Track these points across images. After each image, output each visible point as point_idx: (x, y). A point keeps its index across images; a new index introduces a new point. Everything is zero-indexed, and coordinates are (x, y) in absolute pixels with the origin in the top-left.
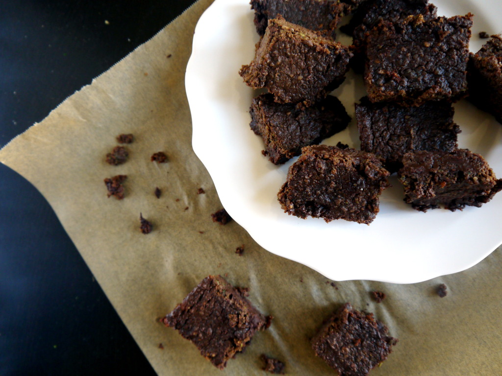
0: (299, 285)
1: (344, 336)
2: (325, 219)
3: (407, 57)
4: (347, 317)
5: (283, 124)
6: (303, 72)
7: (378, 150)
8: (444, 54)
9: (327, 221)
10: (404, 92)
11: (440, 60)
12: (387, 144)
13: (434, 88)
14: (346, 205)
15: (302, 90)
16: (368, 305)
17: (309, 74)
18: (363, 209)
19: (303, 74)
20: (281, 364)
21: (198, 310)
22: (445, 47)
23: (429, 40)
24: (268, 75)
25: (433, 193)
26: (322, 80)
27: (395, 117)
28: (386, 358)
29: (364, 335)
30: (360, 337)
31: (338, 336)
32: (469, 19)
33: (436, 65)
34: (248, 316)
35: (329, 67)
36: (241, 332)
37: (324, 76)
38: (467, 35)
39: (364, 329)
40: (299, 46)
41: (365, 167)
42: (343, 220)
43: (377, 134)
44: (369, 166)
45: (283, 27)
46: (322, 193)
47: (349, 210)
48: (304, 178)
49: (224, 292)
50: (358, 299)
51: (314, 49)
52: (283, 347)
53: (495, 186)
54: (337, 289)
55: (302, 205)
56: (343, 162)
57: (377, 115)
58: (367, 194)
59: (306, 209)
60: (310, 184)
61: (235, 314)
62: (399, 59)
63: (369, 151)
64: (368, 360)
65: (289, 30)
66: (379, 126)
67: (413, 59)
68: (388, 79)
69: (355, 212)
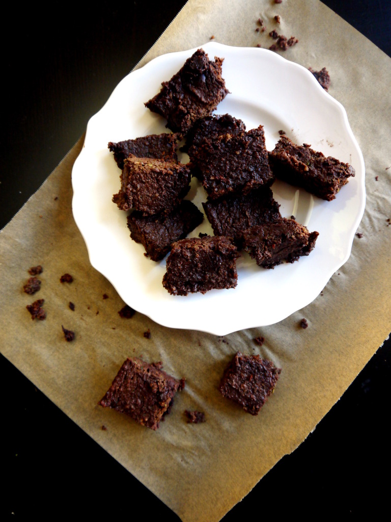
0: (199, 349)
1: (240, 376)
2: (201, 292)
3: (227, 164)
4: (238, 361)
5: (154, 230)
6: (158, 190)
7: (227, 232)
8: (251, 156)
9: (203, 293)
10: (231, 188)
11: (249, 161)
12: (232, 226)
13: (250, 181)
14: (213, 278)
15: (161, 203)
16: (254, 349)
17: (163, 191)
18: (226, 278)
19: (158, 192)
20: (201, 414)
21: (126, 387)
22: (250, 152)
23: (238, 149)
24: (133, 199)
25: (269, 254)
26: (173, 193)
27: (233, 206)
28: (275, 384)
29: (255, 372)
30: (252, 374)
31: (235, 377)
32: (260, 130)
33: (248, 165)
34: (165, 382)
35: (175, 183)
36: (163, 395)
37: (174, 190)
38: (262, 141)
39: (253, 367)
40: (149, 174)
41: (218, 247)
42: (215, 289)
43: (223, 221)
44: (221, 246)
45: (136, 163)
46: (194, 274)
47: (216, 281)
48: (178, 266)
49: (142, 368)
50: (246, 347)
51: (160, 173)
52: (199, 400)
53: (309, 238)
54: (228, 343)
55: (182, 286)
56: (201, 248)
57: (219, 207)
58: (225, 266)
59: (185, 288)
60: (183, 269)
61: (154, 382)
62: (222, 167)
63: (220, 235)
64: (262, 389)
65: (140, 164)
66: (223, 216)
67: (231, 164)
68: (218, 182)
69: (221, 281)
